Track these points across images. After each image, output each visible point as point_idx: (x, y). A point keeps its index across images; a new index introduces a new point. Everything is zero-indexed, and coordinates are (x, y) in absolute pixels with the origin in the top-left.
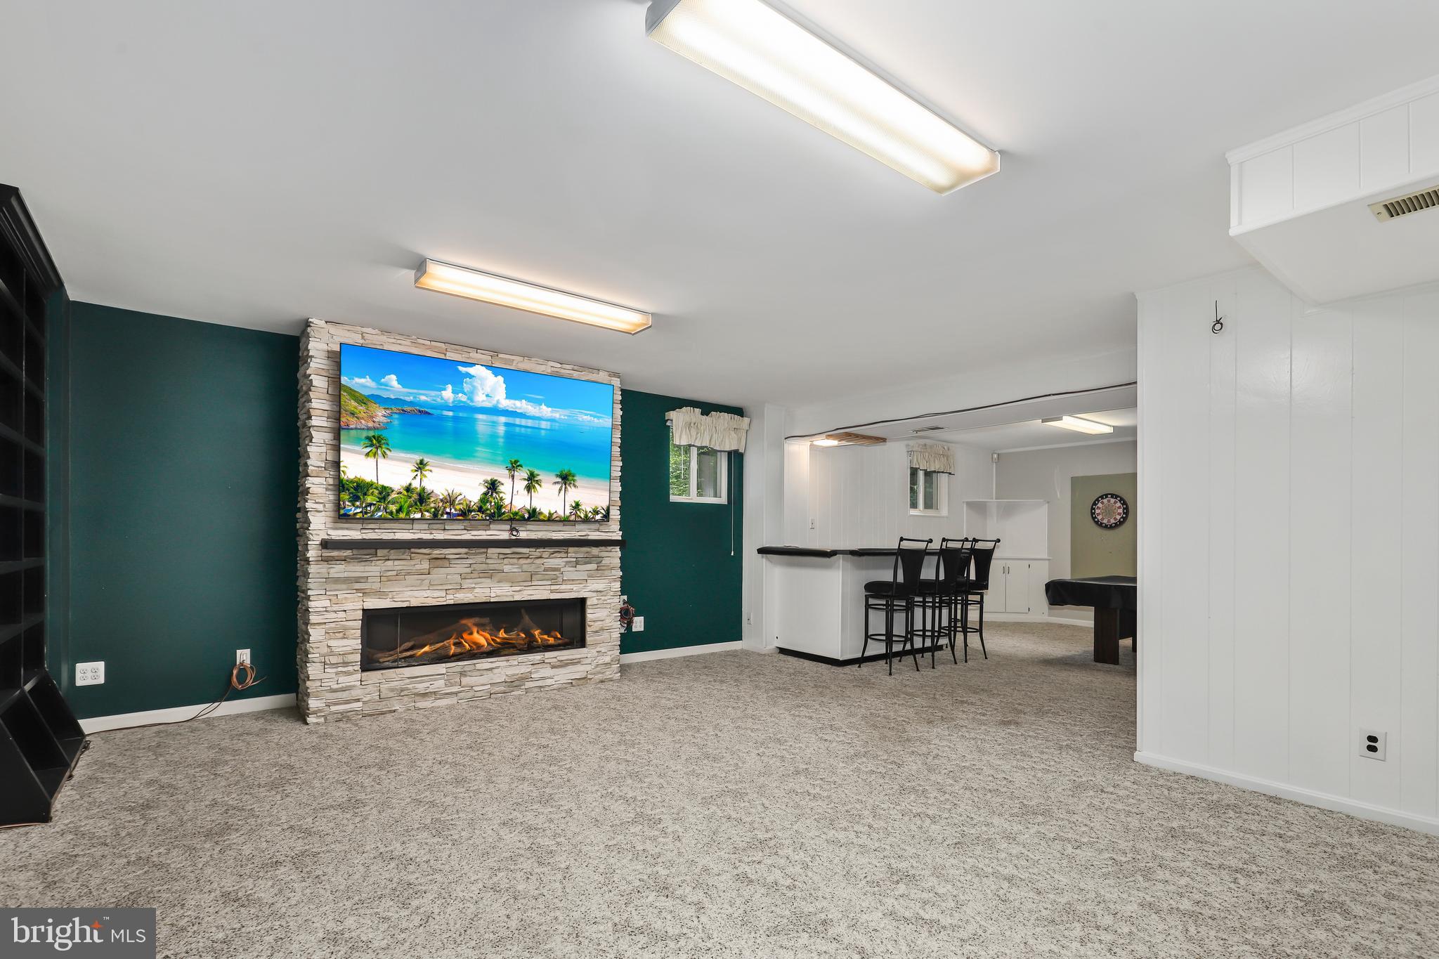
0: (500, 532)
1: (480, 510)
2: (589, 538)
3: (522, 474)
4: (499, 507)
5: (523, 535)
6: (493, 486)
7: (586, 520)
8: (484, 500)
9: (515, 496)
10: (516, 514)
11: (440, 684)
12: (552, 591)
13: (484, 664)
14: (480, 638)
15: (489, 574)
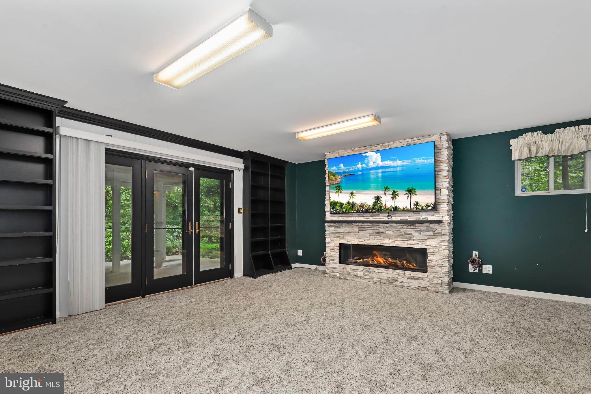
0: (383, 217)
1: (373, 208)
2: (428, 219)
3: (390, 192)
4: (381, 207)
5: (394, 218)
6: (378, 198)
7: (423, 210)
8: (375, 204)
9: (387, 202)
10: (388, 209)
11: (361, 274)
12: (408, 244)
13: (378, 270)
14: (381, 261)
15: (380, 234)
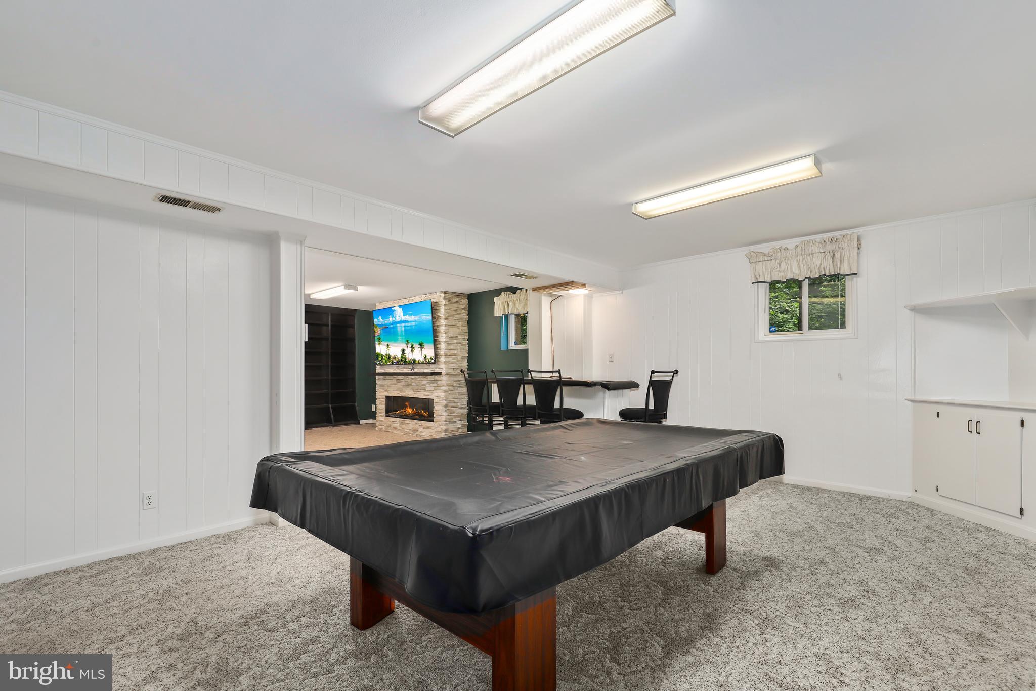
0: (408, 370)
1: (402, 361)
2: (435, 371)
3: (410, 345)
4: (405, 359)
5: (416, 371)
6: (403, 351)
7: (429, 363)
8: (402, 357)
10: (410, 362)
11: (397, 425)
12: (424, 395)
13: (407, 421)
14: (410, 411)
15: (408, 385)
